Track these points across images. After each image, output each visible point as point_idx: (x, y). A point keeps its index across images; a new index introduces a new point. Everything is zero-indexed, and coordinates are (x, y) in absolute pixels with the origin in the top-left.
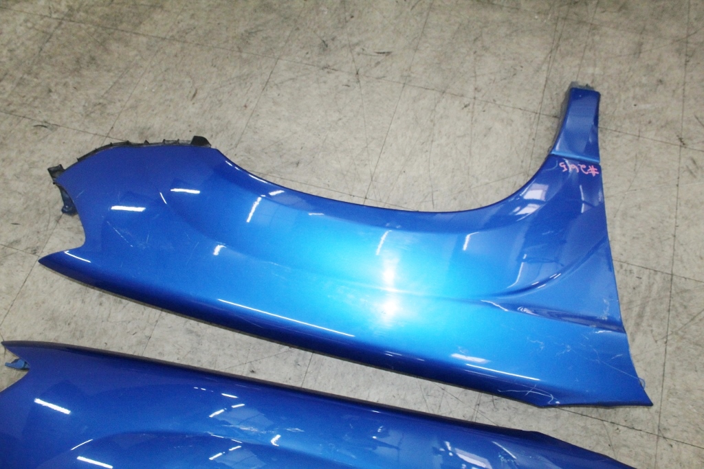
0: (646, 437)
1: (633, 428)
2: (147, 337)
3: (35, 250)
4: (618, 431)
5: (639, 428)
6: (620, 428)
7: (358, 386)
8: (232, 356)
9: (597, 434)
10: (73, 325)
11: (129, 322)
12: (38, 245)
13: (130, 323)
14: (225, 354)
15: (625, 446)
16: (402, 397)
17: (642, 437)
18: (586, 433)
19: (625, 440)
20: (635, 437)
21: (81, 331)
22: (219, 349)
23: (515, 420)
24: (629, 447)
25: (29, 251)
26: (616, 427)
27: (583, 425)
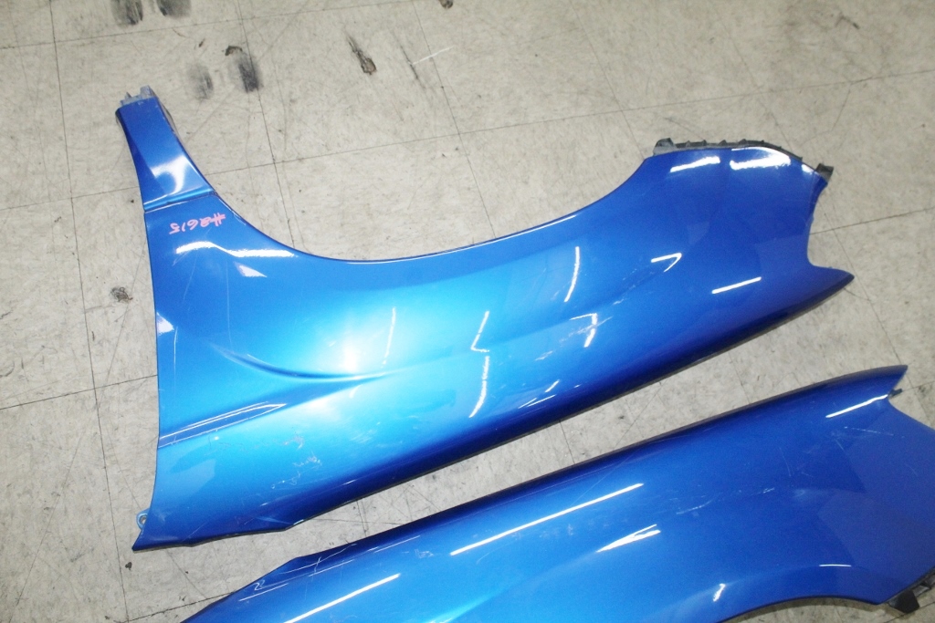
0: (144, 609)
1: (163, 612)
2: (746, 383)
3: (923, 391)
4: (182, 597)
5: (155, 616)
6: (181, 603)
7: (508, 471)
8: (654, 419)
9: (208, 578)
10: (817, 347)
11: (773, 385)
12: (927, 399)
13: (771, 385)
14: (662, 417)
15: (167, 583)
16: (455, 488)
17: (149, 607)
18: (222, 572)
19: (170, 590)
20: (158, 601)
21: (805, 347)
22: (671, 417)
23: (314, 538)
24: (162, 584)
25: (928, 387)
26: (187, 601)
27: (230, 580)
